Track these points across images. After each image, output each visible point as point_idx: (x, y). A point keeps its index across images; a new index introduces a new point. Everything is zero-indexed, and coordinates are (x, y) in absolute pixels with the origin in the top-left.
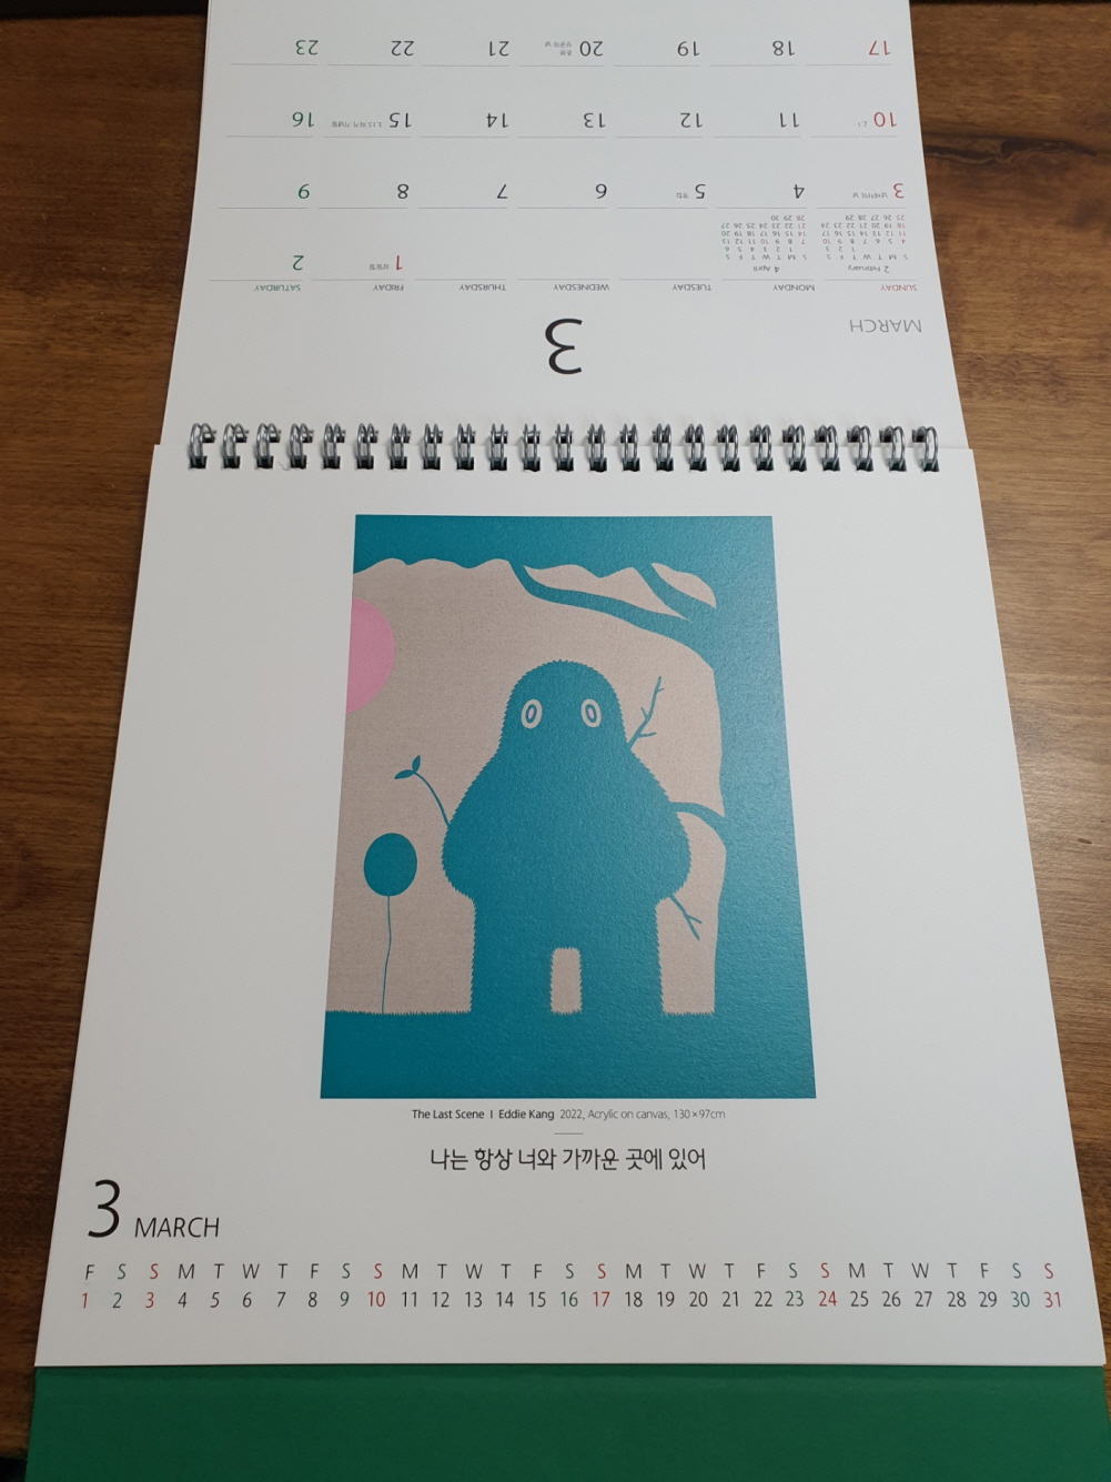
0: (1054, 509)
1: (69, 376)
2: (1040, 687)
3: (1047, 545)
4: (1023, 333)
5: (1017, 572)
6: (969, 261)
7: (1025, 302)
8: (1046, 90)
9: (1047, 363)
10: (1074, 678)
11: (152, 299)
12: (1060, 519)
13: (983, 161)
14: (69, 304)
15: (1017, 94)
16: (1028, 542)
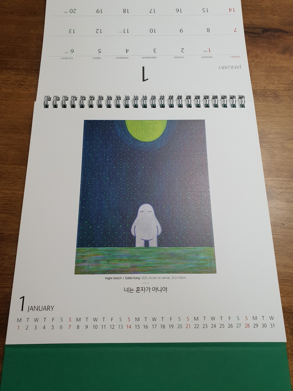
0: (275, 132)
1: (7, 97)
2: (271, 182)
3: (273, 142)
4: (268, 83)
5: (266, 150)
6: (253, 63)
7: (268, 75)
8: (274, 15)
9: (274, 92)
10: (280, 179)
11: (29, 75)
12: (277, 135)
13: (257, 35)
14: (6, 77)
15: (267, 16)
16: (268, 142)
